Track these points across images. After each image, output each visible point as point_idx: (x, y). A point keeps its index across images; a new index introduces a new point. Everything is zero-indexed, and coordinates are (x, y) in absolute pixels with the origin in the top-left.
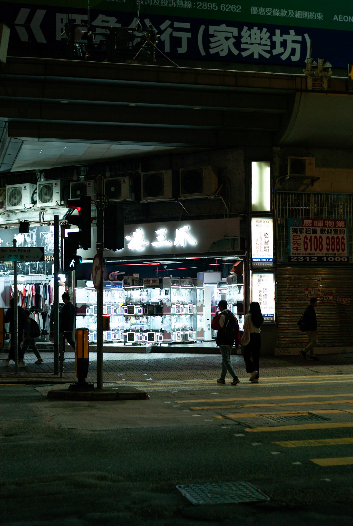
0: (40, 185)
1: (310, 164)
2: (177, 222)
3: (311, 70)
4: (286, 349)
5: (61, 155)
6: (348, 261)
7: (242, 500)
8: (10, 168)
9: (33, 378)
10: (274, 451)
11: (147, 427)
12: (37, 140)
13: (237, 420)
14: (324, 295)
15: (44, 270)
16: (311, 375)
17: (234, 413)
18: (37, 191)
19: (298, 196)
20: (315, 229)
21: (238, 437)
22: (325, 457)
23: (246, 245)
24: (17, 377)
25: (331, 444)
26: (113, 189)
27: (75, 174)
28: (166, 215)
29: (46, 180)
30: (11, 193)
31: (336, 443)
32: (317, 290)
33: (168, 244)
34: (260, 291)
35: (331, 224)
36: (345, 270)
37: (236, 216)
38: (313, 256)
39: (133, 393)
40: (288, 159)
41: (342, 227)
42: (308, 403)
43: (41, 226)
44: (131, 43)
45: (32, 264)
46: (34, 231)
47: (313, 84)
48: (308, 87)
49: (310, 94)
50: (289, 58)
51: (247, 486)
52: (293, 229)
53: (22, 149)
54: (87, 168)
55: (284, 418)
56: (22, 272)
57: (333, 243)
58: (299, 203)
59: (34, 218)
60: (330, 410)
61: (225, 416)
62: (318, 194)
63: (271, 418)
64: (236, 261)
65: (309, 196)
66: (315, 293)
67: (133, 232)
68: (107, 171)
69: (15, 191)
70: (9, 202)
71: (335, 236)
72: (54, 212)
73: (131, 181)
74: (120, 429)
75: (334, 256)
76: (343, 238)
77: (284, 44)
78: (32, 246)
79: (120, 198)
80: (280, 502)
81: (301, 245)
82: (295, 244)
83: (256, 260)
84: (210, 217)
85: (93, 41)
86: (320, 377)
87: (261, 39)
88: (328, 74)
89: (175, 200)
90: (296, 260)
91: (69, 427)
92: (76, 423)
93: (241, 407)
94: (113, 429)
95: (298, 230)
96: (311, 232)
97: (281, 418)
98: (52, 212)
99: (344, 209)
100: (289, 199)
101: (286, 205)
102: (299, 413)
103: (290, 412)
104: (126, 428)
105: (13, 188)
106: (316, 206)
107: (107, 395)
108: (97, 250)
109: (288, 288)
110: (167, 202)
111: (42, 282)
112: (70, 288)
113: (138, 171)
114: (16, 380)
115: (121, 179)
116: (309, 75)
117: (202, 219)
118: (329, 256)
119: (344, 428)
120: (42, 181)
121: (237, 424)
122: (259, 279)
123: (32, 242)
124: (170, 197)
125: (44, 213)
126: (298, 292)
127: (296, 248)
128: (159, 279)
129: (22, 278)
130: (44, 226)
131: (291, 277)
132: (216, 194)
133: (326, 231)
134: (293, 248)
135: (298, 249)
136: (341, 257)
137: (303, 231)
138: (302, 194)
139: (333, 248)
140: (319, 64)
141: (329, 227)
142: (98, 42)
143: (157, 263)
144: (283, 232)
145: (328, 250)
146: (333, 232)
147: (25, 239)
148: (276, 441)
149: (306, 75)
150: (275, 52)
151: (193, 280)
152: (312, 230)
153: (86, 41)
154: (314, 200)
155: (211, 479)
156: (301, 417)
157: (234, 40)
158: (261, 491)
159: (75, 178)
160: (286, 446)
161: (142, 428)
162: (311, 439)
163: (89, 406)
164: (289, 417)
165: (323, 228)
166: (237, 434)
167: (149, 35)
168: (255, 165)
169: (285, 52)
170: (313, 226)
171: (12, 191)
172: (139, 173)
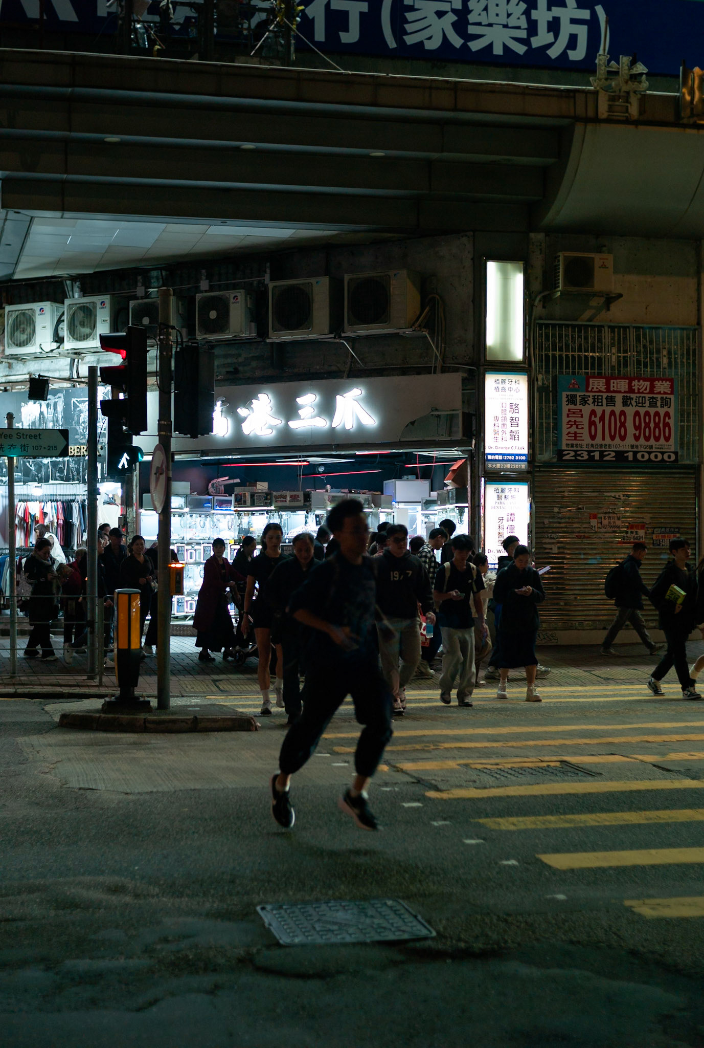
0: (71, 306)
1: (604, 266)
2: (340, 380)
3: (606, 79)
4: (550, 633)
5: (110, 246)
6: (676, 460)
7: (380, 936)
8: (12, 271)
9: (45, 687)
10: (472, 838)
11: (234, 787)
12: (60, 217)
13: (416, 775)
14: (628, 528)
15: (78, 473)
16: (594, 684)
17: (414, 760)
18: (65, 317)
19: (580, 332)
20: (611, 396)
21: (409, 808)
22: (569, 851)
23: (474, 428)
24: (14, 684)
25: (588, 825)
26: (213, 315)
27: (140, 284)
28: (318, 367)
29: (84, 296)
30: (14, 321)
31: (598, 822)
32: (613, 518)
33: (321, 424)
34: (501, 519)
35: (645, 387)
36: (670, 477)
37: (456, 370)
38: (607, 449)
39: (227, 719)
40: (559, 256)
41: (665, 393)
42: (567, 742)
43: (74, 386)
44: (245, 23)
45: (55, 461)
46: (60, 397)
47: (610, 107)
48: (599, 113)
49: (604, 126)
50: (564, 54)
51: (398, 907)
52: (567, 396)
53: (31, 235)
54: (164, 273)
55: (510, 771)
56: (37, 478)
57: (647, 425)
58: (580, 346)
59: (59, 370)
60: (607, 757)
61: (395, 767)
62: (619, 327)
63: (485, 771)
64: (455, 460)
65: (600, 332)
66: (609, 523)
67: (253, 401)
68: (204, 278)
69: (22, 316)
70: (11, 339)
71: (652, 411)
72: (99, 359)
73: (250, 298)
74: (181, 790)
75: (649, 450)
76: (667, 414)
77: (554, 26)
78: (54, 425)
79: (227, 332)
80: (454, 942)
81: (582, 428)
82: (572, 426)
83: (493, 457)
84: (404, 371)
85: (172, 18)
86: (611, 688)
87: (509, 15)
88: (641, 86)
89: (335, 338)
90: (573, 458)
91: (82, 786)
92: (97, 777)
93: (432, 747)
94: (166, 789)
95: (578, 398)
96: (604, 401)
97: (504, 771)
98: (96, 359)
99: (670, 358)
100: (561, 337)
101: (554, 349)
102: (542, 761)
103: (526, 760)
104: (193, 788)
105: (19, 310)
106: (614, 350)
107: (174, 721)
108: (159, 435)
109: (558, 513)
110: (319, 340)
111: (77, 496)
112: (131, 509)
113: (264, 280)
114: (11, 690)
115: (231, 294)
116: (601, 88)
117: (388, 375)
118: (639, 450)
119: (622, 793)
120: (76, 298)
121: (413, 783)
122: (498, 496)
123: (55, 419)
124: (326, 331)
125: (80, 361)
126: (576, 520)
127: (573, 435)
128: (304, 494)
129: (37, 489)
130: (78, 386)
131: (564, 492)
132: (417, 325)
133: (634, 400)
134: (567, 434)
135: (578, 435)
136: (663, 453)
137: (588, 400)
138: (586, 326)
139: (647, 434)
140: (622, 67)
141: (639, 392)
142: (182, 21)
143: (300, 461)
144: (547, 401)
145: (637, 438)
146: (647, 404)
147: (41, 413)
148: (480, 817)
149: (595, 88)
150: (536, 42)
151: (373, 495)
152: (606, 398)
153: (157, 18)
154: (611, 339)
155: (330, 892)
156: (545, 770)
157: (454, 18)
158: (422, 918)
159: (140, 291)
160: (497, 828)
161: (223, 790)
162: (552, 814)
163: (135, 743)
164: (521, 768)
165: (628, 395)
166: (409, 802)
167: (283, 6)
168: (492, 268)
169: (557, 43)
170: (608, 390)
171: (17, 316)
172: (266, 283)
